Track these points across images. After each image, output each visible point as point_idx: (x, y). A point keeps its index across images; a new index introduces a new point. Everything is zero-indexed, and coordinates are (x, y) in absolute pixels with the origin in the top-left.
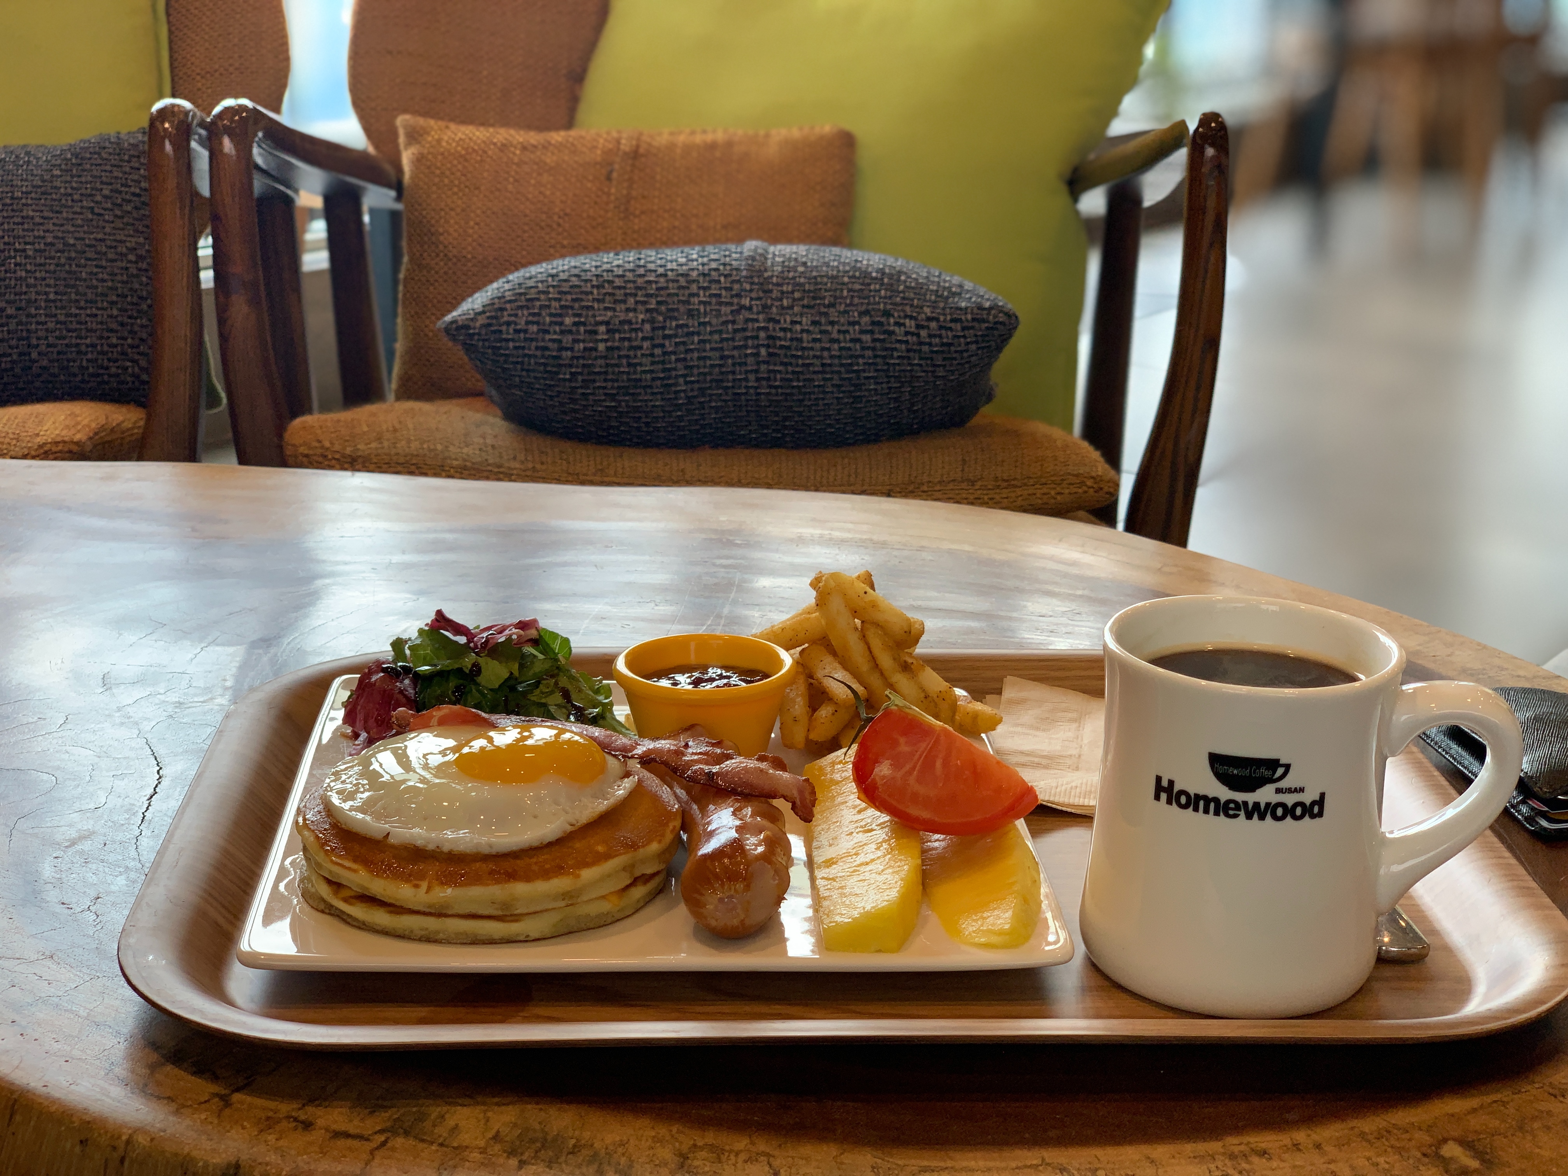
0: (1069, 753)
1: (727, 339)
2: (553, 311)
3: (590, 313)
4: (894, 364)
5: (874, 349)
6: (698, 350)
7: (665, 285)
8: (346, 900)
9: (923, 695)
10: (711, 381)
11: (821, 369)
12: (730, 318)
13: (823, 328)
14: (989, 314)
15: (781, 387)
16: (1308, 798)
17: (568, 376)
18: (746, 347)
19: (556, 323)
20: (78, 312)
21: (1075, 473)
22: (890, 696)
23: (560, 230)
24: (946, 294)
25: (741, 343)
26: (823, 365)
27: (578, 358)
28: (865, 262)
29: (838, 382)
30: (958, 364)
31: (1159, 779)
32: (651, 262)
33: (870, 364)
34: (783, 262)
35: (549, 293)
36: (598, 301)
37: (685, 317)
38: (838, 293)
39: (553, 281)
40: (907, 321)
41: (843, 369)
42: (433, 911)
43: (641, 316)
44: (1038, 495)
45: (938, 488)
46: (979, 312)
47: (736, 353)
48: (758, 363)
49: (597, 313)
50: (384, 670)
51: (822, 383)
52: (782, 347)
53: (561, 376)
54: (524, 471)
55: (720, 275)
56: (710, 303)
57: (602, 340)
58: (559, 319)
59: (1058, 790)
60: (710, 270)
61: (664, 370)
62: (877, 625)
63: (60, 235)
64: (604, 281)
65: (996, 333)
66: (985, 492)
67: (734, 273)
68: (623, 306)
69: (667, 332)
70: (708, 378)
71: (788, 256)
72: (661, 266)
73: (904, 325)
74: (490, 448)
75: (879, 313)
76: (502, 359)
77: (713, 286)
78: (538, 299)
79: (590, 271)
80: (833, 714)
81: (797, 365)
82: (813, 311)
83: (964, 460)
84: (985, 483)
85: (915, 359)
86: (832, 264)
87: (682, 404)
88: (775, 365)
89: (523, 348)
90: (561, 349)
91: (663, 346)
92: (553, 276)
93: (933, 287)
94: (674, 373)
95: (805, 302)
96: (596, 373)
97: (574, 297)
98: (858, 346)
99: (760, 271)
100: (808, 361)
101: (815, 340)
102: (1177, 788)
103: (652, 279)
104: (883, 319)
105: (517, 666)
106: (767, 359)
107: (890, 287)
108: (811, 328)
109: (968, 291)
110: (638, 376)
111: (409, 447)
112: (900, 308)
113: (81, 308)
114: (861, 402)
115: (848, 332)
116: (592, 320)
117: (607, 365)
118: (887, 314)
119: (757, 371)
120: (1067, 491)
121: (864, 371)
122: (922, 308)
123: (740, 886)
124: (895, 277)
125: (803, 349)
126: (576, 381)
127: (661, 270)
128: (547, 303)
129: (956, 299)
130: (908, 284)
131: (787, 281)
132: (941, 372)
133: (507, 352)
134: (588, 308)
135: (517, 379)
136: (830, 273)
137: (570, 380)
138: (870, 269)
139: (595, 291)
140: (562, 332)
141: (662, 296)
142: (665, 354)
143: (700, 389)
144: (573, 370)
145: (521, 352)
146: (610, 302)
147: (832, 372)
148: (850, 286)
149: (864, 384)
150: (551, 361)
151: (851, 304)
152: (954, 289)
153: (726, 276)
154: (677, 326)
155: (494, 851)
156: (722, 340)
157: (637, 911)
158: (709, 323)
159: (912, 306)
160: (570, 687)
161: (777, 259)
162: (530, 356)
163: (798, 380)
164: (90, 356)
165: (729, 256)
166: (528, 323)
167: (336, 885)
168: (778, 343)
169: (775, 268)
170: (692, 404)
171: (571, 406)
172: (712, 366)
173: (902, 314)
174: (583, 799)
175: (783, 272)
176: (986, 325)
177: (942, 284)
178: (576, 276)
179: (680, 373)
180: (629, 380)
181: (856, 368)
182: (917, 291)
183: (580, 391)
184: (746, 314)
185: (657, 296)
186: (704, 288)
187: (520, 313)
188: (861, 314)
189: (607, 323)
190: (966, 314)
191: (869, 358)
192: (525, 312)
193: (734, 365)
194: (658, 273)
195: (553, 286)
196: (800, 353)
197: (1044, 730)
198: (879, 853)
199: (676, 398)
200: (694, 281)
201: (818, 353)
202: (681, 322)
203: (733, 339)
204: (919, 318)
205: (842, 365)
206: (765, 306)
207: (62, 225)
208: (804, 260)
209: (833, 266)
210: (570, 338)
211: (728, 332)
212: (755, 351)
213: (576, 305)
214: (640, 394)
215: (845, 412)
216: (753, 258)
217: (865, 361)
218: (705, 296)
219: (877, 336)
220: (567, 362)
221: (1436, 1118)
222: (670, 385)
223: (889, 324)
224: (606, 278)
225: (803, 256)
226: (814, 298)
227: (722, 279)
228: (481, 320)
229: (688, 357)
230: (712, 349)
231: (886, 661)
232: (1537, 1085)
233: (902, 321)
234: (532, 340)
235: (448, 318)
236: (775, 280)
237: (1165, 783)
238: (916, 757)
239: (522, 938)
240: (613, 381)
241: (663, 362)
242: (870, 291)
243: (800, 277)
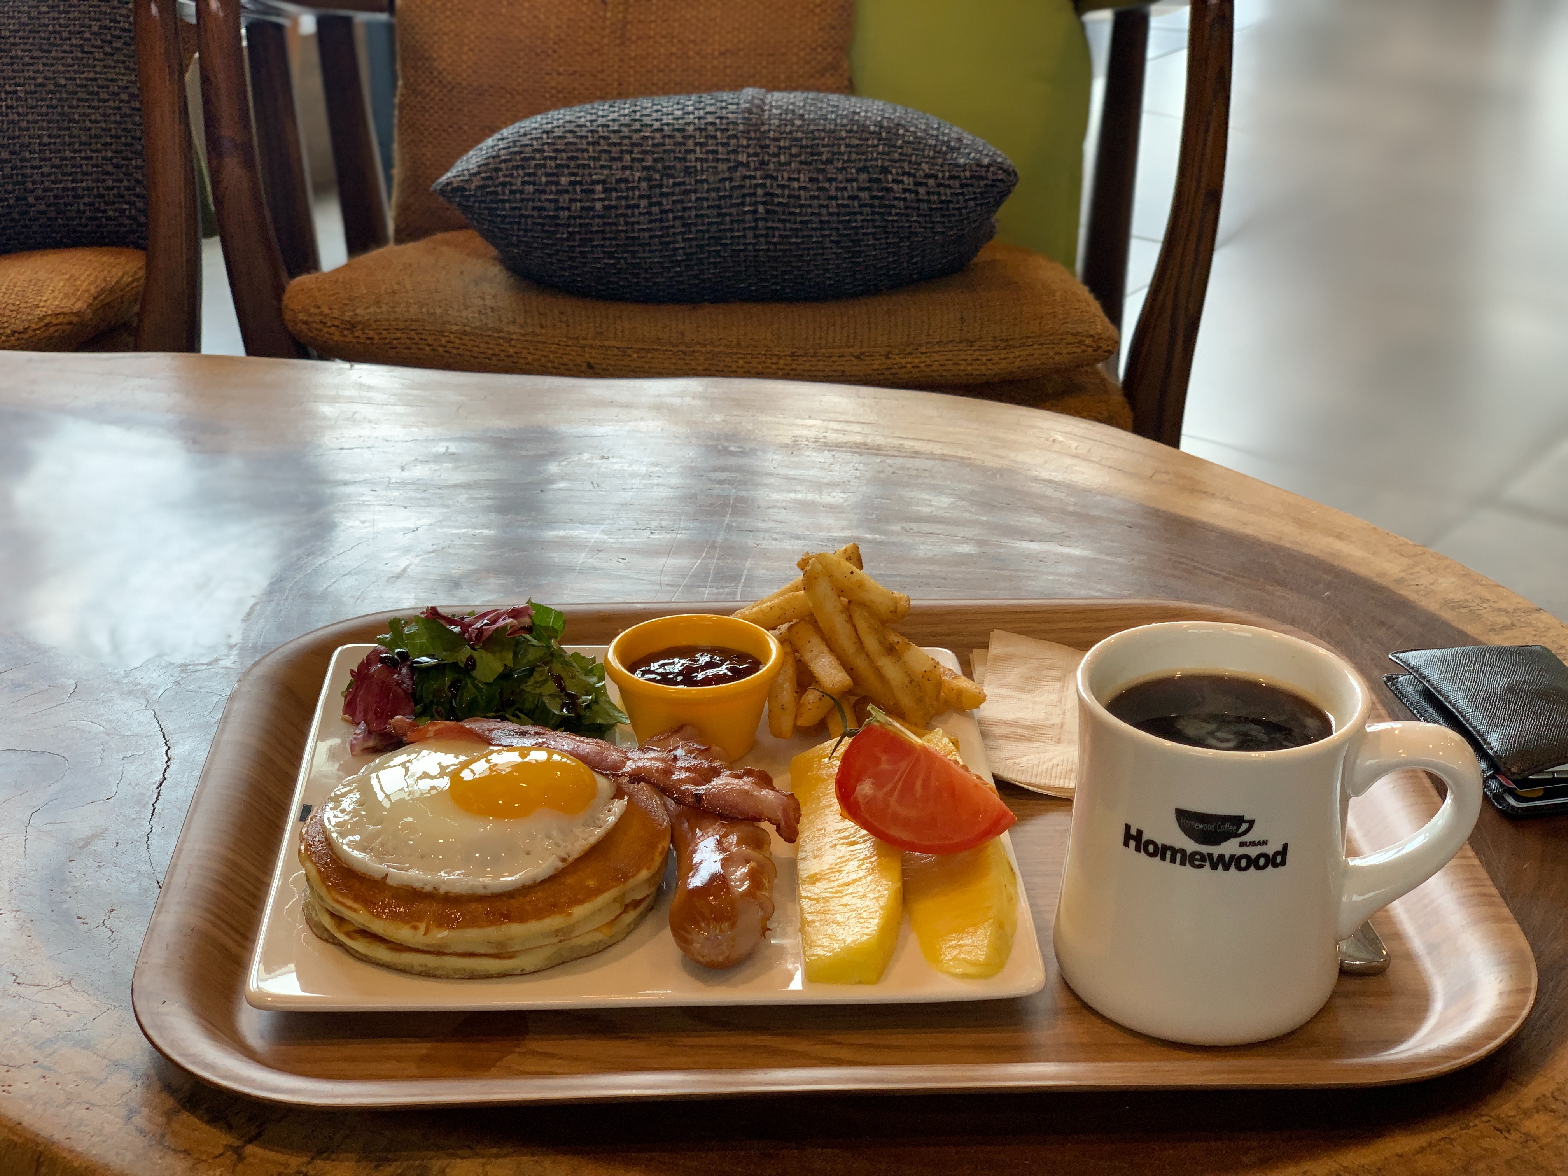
0: (1052, 722)
1: (725, 197)
2: (549, 170)
3: (587, 172)
4: (893, 221)
5: (872, 206)
6: (695, 208)
7: (661, 140)
8: (348, 934)
9: (907, 680)
10: (710, 238)
11: (819, 226)
12: (727, 175)
13: (820, 185)
14: (987, 171)
15: (780, 243)
16: (1270, 850)
17: (565, 236)
18: (743, 204)
19: (553, 183)
20: (72, 154)
21: (1075, 331)
22: (872, 712)
23: (556, 56)
24: (944, 148)
25: (739, 201)
26: (822, 222)
27: (575, 218)
28: (863, 114)
29: (837, 239)
30: (957, 221)
31: (1128, 828)
32: (646, 115)
33: (868, 221)
34: (781, 114)
35: (544, 151)
36: (595, 159)
37: (682, 174)
38: (835, 149)
39: (548, 138)
40: (905, 178)
41: (840, 226)
42: (432, 950)
43: (638, 174)
44: (1036, 356)
45: (937, 348)
46: (978, 169)
47: (733, 211)
48: (756, 220)
49: (593, 171)
50: (382, 660)
51: (820, 239)
52: (779, 204)
53: (559, 236)
54: (524, 335)
55: (716, 130)
56: (706, 160)
57: (600, 199)
58: (554, 179)
59: (1040, 769)
60: (706, 124)
61: (661, 229)
62: (863, 605)
63: (51, 75)
64: (600, 137)
65: (995, 190)
66: (984, 353)
67: (731, 127)
68: (619, 164)
69: (664, 190)
70: (707, 235)
71: (784, 108)
72: (657, 120)
73: (902, 182)
74: (489, 310)
75: (878, 170)
76: (498, 219)
77: (710, 142)
78: (534, 159)
79: (586, 126)
80: (820, 699)
81: (795, 222)
82: (811, 168)
83: (962, 318)
84: (984, 343)
85: (913, 216)
86: (829, 116)
87: (682, 260)
88: (773, 221)
89: (520, 208)
90: (557, 209)
91: (660, 204)
92: (547, 132)
93: (932, 142)
94: (672, 231)
95: (803, 157)
96: (592, 232)
97: (569, 155)
98: (856, 204)
99: (756, 125)
100: (806, 218)
101: (813, 197)
102: (1144, 839)
103: (647, 134)
104: (882, 176)
105: (511, 655)
106: (765, 216)
107: (888, 143)
108: (809, 185)
109: (967, 146)
110: (636, 235)
111: (408, 311)
112: (898, 165)
113: (75, 151)
114: (860, 257)
115: (846, 188)
116: (588, 179)
117: (605, 224)
118: (885, 170)
119: (755, 228)
120: (1065, 351)
121: (862, 227)
122: (920, 164)
123: (725, 925)
124: (894, 131)
125: (801, 206)
126: (574, 240)
127: (657, 125)
128: (543, 162)
129: (955, 155)
130: (906, 138)
131: (784, 135)
132: (939, 229)
133: (504, 213)
134: (584, 166)
135: (514, 238)
136: (828, 127)
137: (567, 239)
138: (868, 123)
139: (591, 148)
140: (558, 192)
141: (658, 153)
142: (662, 212)
143: (697, 246)
144: (571, 229)
145: (517, 212)
146: (606, 161)
147: (831, 229)
148: (847, 141)
149: (863, 240)
150: (548, 221)
151: (849, 161)
152: (952, 144)
153: (722, 131)
154: (675, 184)
155: (489, 892)
156: (720, 198)
157: (628, 933)
158: (706, 181)
159: (910, 162)
160: (563, 674)
161: (775, 111)
162: (526, 217)
163: (797, 237)
164: (87, 200)
165: (726, 108)
166: (523, 183)
167: (339, 920)
168: (776, 200)
169: (772, 122)
170: (691, 260)
171: (569, 263)
172: (710, 224)
173: (900, 171)
174: (574, 830)
175: (780, 126)
176: (985, 182)
177: (941, 137)
178: (571, 132)
179: (678, 231)
180: (627, 238)
181: (854, 224)
182: (915, 146)
183: (578, 249)
184: (743, 171)
185: (654, 153)
186: (702, 145)
187: (515, 172)
188: (859, 170)
189: (603, 182)
190: (964, 171)
191: (868, 215)
192: (521, 172)
193: (732, 222)
194: (654, 127)
195: (548, 143)
196: (798, 210)
197: (1029, 692)
198: (861, 873)
199: (674, 255)
200: (690, 136)
201: (816, 211)
202: (678, 180)
203: (730, 197)
204: (918, 175)
205: (840, 222)
206: (762, 163)
207: (52, 65)
208: (801, 112)
209: (831, 119)
210: (567, 197)
211: (725, 190)
212: (752, 208)
213: (572, 164)
214: (638, 252)
215: (844, 266)
216: (750, 111)
217: (863, 218)
218: (701, 153)
219: (875, 193)
220: (564, 222)
221: (1386, 1159)
222: (670, 243)
223: (887, 182)
224: (601, 134)
225: (801, 108)
226: (812, 154)
227: (719, 134)
228: (477, 182)
229: (686, 214)
230: (709, 207)
231: (871, 643)
232: (1484, 1119)
233: (900, 178)
234: (528, 200)
235: (443, 179)
236: (772, 134)
237: (1134, 832)
238: (897, 777)
239: (518, 972)
240: (610, 239)
241: (661, 220)
242: (868, 146)
243: (797, 132)
